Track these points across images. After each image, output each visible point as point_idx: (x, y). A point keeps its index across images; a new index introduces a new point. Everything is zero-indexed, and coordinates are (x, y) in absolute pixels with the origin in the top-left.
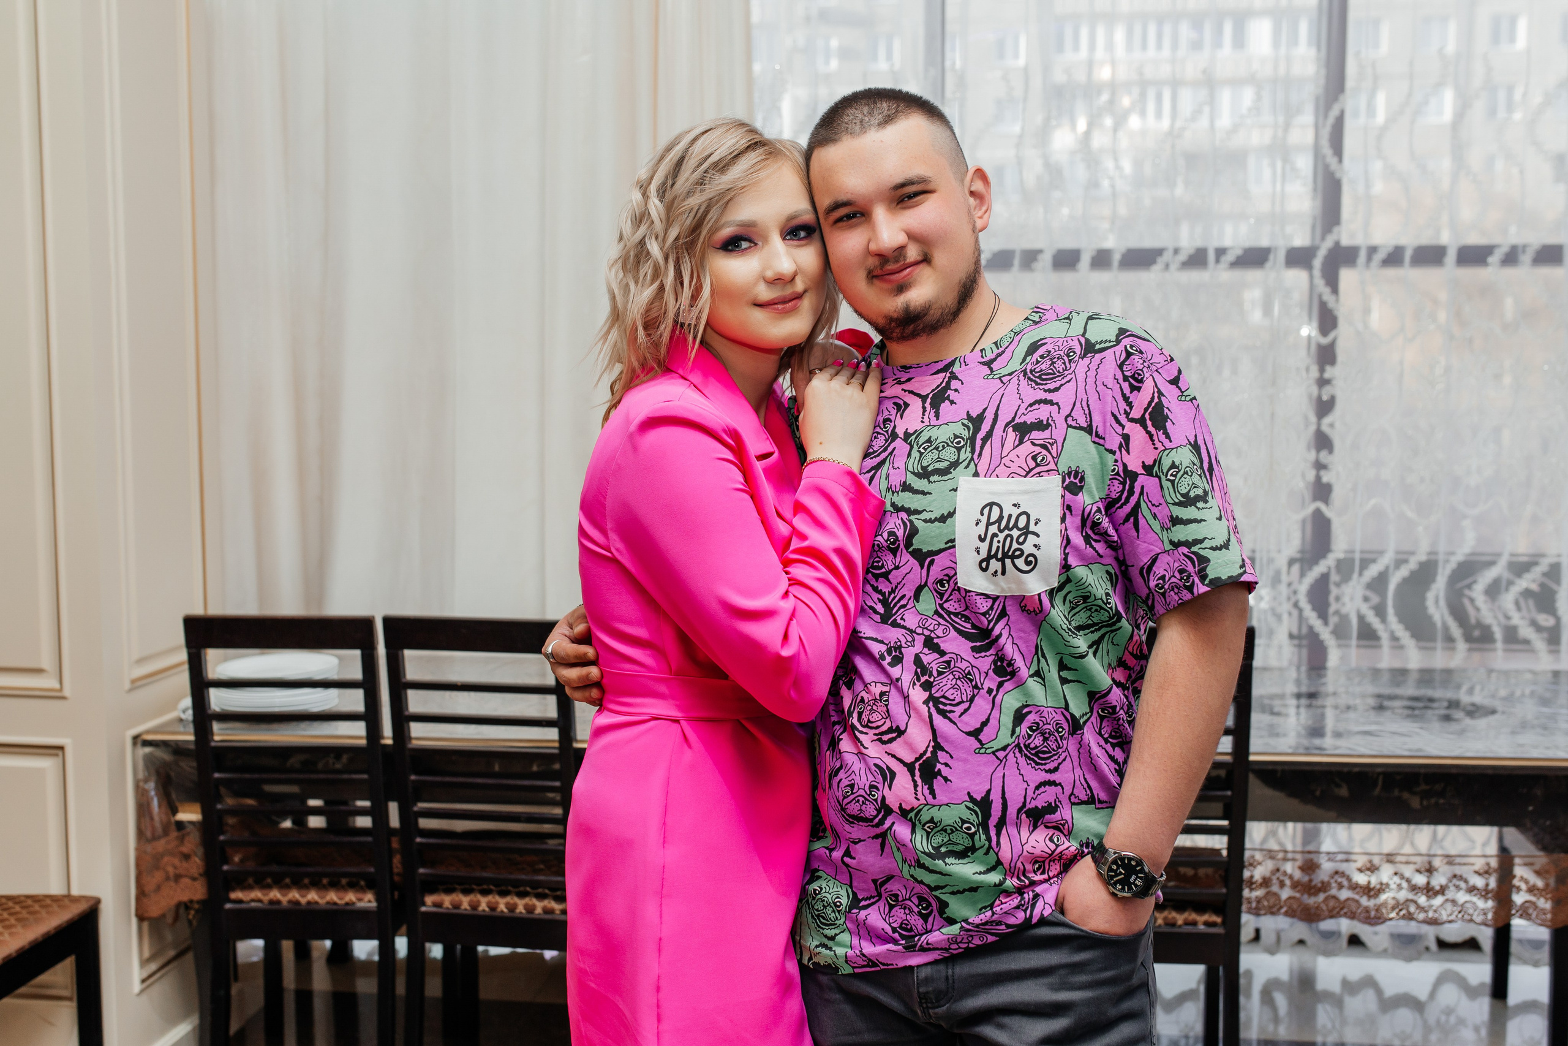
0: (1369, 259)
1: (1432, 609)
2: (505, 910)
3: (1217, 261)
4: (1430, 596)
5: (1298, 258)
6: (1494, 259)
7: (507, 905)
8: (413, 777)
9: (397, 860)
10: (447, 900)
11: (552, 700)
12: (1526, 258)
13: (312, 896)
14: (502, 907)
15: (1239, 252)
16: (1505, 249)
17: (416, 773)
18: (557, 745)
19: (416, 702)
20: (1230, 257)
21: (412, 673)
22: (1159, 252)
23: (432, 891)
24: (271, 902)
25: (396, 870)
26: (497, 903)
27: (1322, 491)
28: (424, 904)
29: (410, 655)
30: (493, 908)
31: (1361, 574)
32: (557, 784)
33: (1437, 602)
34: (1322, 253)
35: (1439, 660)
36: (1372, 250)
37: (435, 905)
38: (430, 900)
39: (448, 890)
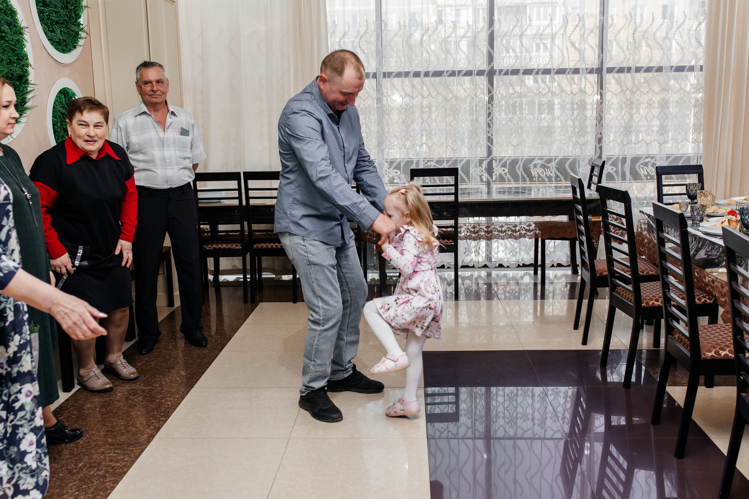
0: (500, 74)
1: (518, 171)
3: (458, 75)
4: (517, 167)
5: (480, 73)
6: (534, 73)
8: (250, 214)
10: (260, 246)
12: (540, 73)
13: (224, 246)
14: (274, 247)
15: (465, 72)
16: (536, 70)
17: (251, 212)
19: (251, 194)
20: (462, 73)
21: (250, 187)
22: (443, 72)
23: (256, 244)
24: (214, 248)
27: (490, 140)
28: (253, 247)
29: (249, 182)
30: (272, 247)
31: (499, 162)
33: (519, 168)
34: (486, 72)
35: (521, 185)
36: (501, 71)
37: (257, 247)
38: (255, 246)
39: (260, 243)
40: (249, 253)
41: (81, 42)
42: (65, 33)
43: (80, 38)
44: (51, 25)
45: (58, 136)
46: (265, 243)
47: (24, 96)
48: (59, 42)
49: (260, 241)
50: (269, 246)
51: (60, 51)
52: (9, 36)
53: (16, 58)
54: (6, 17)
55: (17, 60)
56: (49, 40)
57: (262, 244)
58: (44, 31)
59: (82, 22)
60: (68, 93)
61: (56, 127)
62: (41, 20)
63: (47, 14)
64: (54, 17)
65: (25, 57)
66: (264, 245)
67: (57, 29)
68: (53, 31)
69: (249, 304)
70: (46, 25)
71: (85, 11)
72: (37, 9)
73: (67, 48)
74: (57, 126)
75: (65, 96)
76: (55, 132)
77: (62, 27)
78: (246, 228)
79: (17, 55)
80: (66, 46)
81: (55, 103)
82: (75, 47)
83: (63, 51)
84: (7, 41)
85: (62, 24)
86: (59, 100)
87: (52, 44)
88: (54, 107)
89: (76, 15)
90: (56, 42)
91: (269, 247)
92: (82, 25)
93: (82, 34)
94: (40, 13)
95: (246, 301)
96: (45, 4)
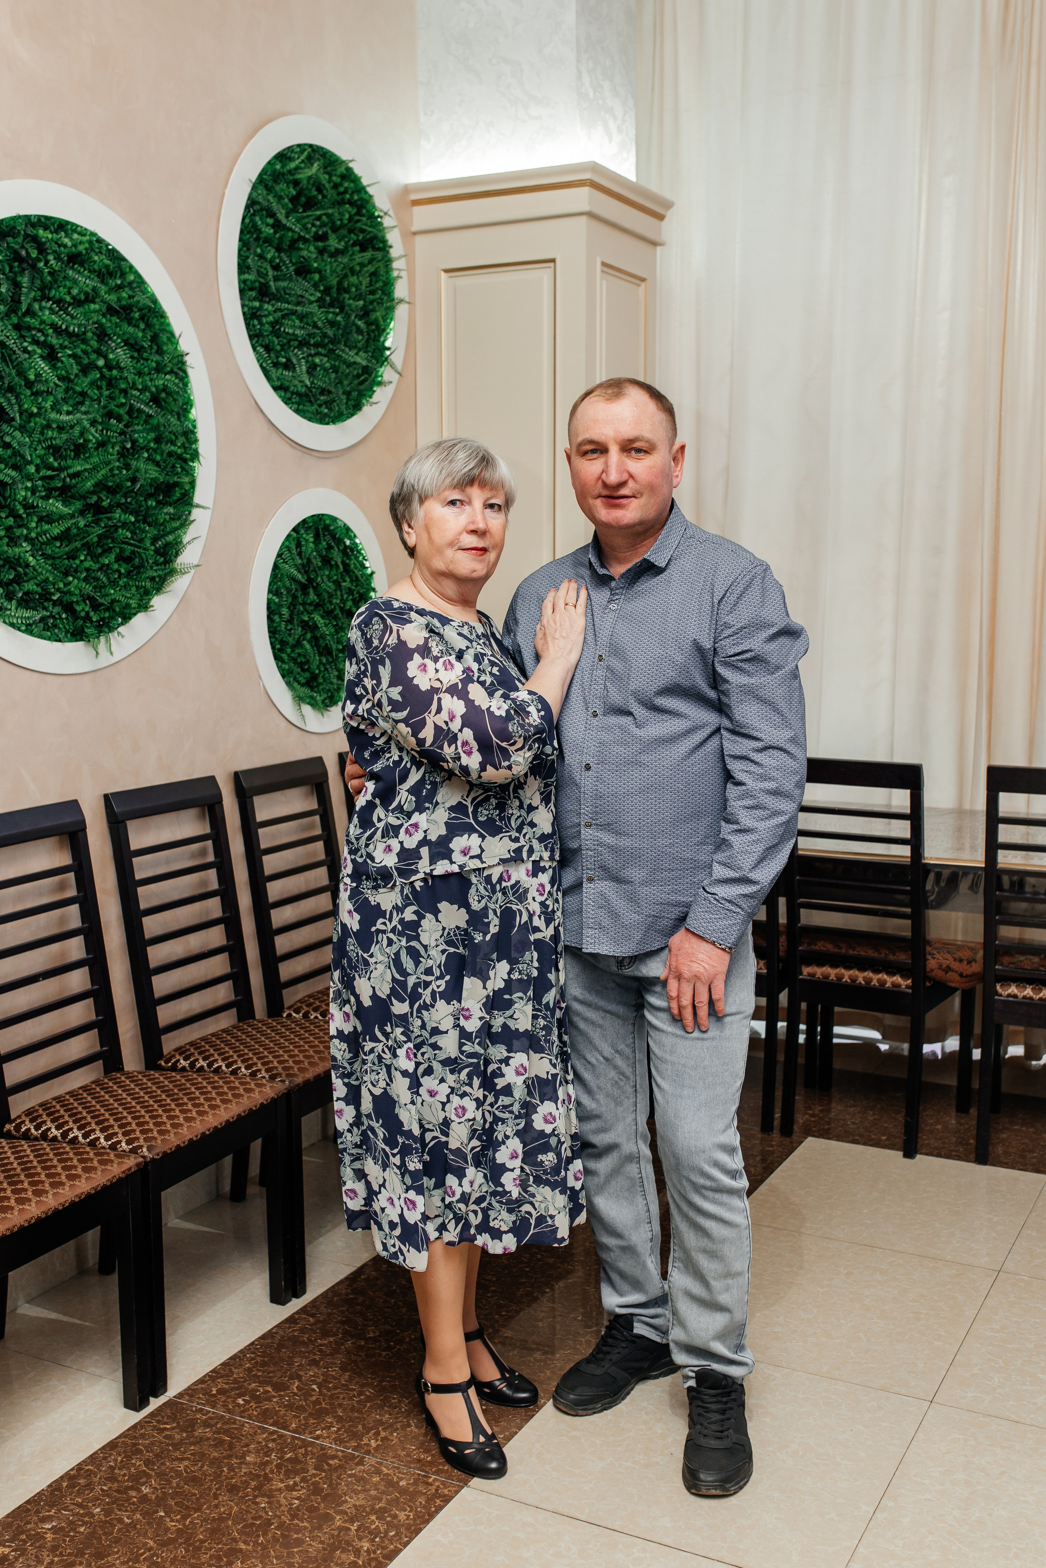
2: (863, 982)
7: (864, 978)
8: (798, 878)
9: (783, 940)
10: (820, 972)
11: (907, 824)
14: (861, 980)
17: (800, 875)
18: (909, 860)
23: (808, 964)
25: (781, 948)
26: (857, 977)
28: (801, 974)
30: (854, 980)
32: (908, 888)
37: (809, 975)
38: (806, 970)
39: (821, 964)
40: (786, 991)
41: (381, 396)
42: (325, 370)
43: (380, 384)
44: (282, 349)
45: (282, 642)
46: (834, 966)
47: (170, 538)
48: (307, 395)
49: (821, 959)
50: (847, 975)
51: (310, 420)
52: (131, 377)
53: (152, 435)
54: (125, 326)
55: (157, 440)
56: (275, 389)
57: (827, 970)
58: (261, 366)
59: (388, 344)
60: (326, 528)
61: (276, 618)
62: (254, 337)
63: (271, 318)
64: (293, 328)
65: (189, 435)
66: (832, 973)
67: (299, 360)
68: (289, 366)
69: (776, 1135)
70: (268, 348)
71: (401, 312)
72: (243, 306)
73: (330, 410)
74: (281, 615)
75: (317, 536)
76: (273, 631)
77: (318, 354)
78: (783, 919)
79: (155, 428)
80: (328, 404)
81: (280, 555)
82: (357, 407)
83: (322, 419)
84: (124, 392)
85: (316, 345)
86: (293, 546)
87: (287, 401)
88: (276, 567)
89: (369, 324)
90: (299, 394)
91: (846, 979)
92: (389, 349)
93: (386, 373)
94: (251, 317)
95: (766, 1127)
96: (263, 292)
